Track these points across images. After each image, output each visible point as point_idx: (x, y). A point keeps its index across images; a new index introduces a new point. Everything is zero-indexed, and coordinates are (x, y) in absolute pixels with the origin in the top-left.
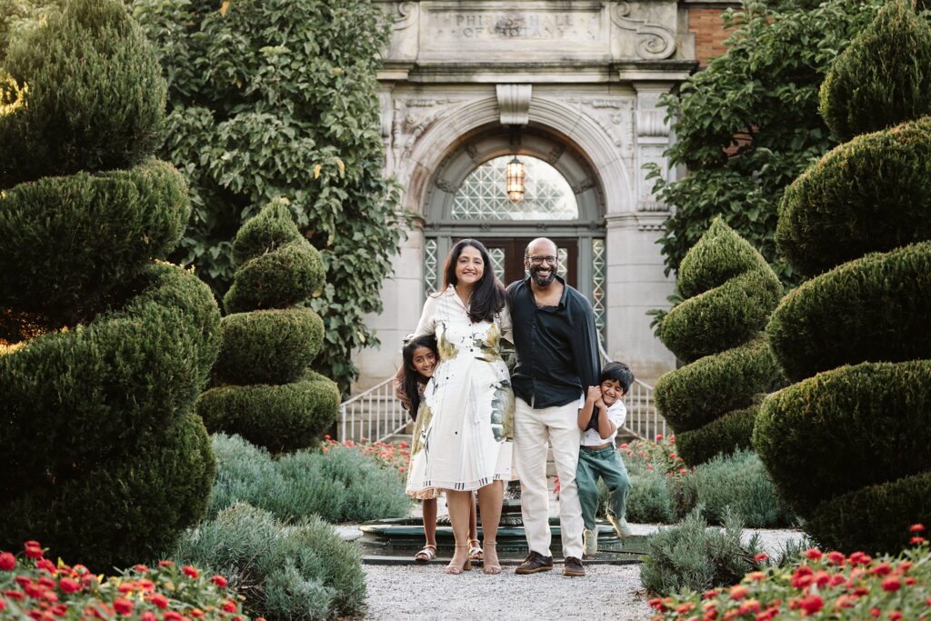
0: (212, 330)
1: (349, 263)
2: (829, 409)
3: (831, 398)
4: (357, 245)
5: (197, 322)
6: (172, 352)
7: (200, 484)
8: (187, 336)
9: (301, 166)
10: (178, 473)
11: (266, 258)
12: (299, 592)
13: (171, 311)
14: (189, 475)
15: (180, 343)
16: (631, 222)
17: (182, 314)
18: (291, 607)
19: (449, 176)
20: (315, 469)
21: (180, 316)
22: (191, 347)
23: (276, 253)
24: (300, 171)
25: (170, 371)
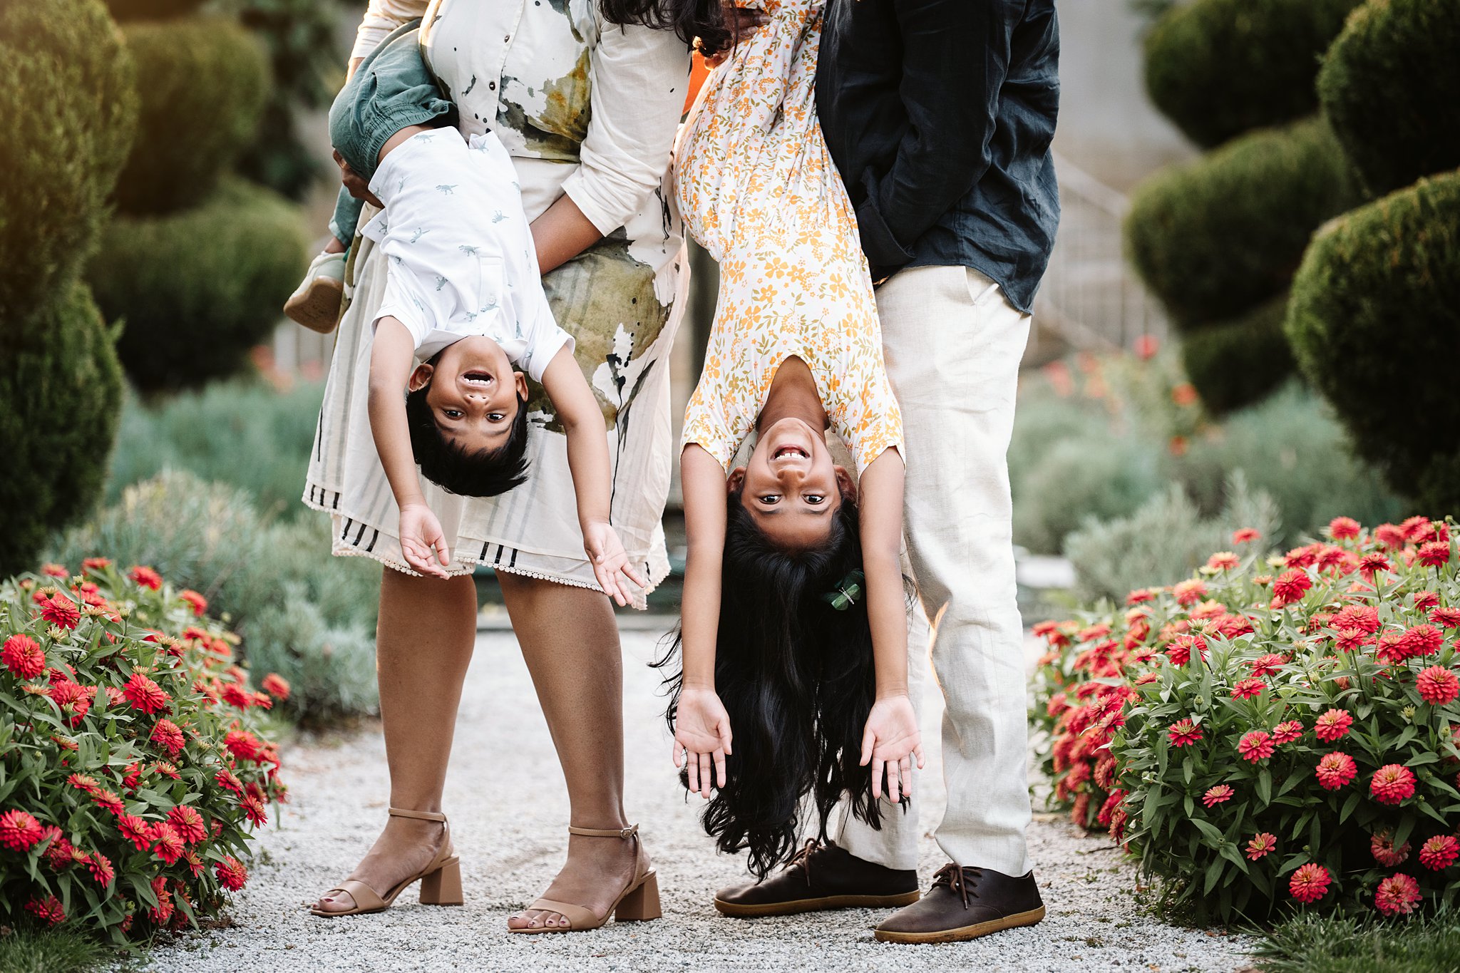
2: (1442, 256)
3: (1446, 232)
5: (88, 83)
6: (44, 149)
7: (93, 429)
8: (71, 114)
10: (53, 406)
12: (321, 650)
13: (37, 62)
14: (74, 409)
15: (59, 131)
17: (60, 68)
18: (302, 683)
20: (258, 431)
21: (54, 70)
22: (81, 138)
25: (41, 190)
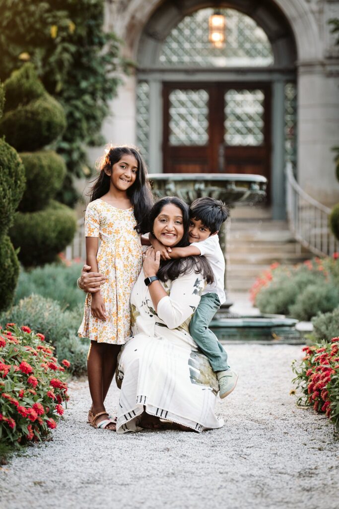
0: (20, 180)
1: (77, 108)
4: (82, 92)
8: (5, 184)
9: (38, 26)
11: (20, 112)
12: (80, 351)
14: (4, 275)
16: (318, 68)
18: (74, 361)
19: (159, 27)
20: (61, 279)
22: (8, 191)
23: (28, 108)
24: (37, 31)
